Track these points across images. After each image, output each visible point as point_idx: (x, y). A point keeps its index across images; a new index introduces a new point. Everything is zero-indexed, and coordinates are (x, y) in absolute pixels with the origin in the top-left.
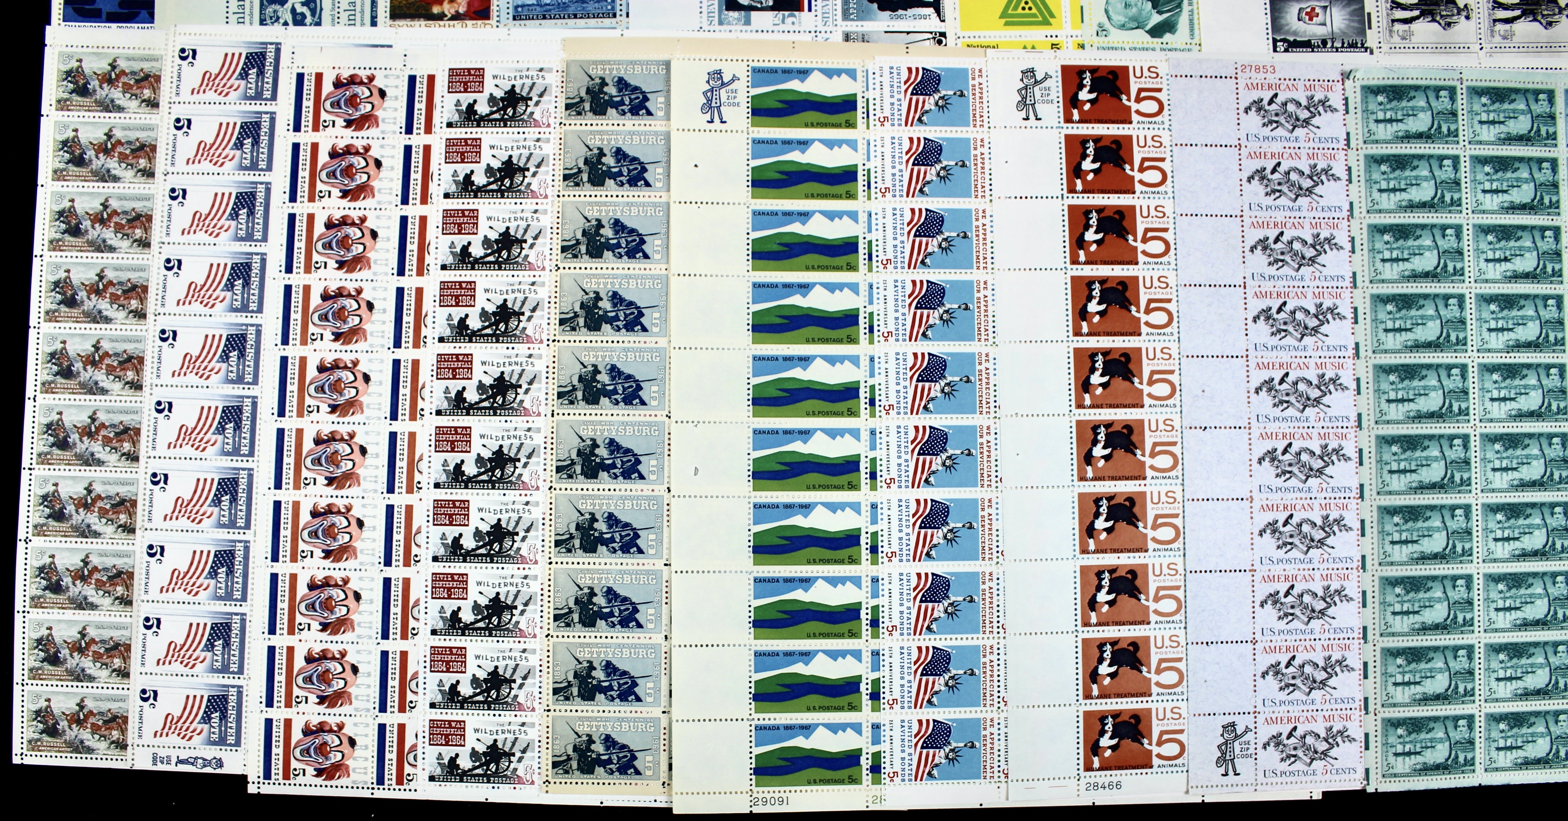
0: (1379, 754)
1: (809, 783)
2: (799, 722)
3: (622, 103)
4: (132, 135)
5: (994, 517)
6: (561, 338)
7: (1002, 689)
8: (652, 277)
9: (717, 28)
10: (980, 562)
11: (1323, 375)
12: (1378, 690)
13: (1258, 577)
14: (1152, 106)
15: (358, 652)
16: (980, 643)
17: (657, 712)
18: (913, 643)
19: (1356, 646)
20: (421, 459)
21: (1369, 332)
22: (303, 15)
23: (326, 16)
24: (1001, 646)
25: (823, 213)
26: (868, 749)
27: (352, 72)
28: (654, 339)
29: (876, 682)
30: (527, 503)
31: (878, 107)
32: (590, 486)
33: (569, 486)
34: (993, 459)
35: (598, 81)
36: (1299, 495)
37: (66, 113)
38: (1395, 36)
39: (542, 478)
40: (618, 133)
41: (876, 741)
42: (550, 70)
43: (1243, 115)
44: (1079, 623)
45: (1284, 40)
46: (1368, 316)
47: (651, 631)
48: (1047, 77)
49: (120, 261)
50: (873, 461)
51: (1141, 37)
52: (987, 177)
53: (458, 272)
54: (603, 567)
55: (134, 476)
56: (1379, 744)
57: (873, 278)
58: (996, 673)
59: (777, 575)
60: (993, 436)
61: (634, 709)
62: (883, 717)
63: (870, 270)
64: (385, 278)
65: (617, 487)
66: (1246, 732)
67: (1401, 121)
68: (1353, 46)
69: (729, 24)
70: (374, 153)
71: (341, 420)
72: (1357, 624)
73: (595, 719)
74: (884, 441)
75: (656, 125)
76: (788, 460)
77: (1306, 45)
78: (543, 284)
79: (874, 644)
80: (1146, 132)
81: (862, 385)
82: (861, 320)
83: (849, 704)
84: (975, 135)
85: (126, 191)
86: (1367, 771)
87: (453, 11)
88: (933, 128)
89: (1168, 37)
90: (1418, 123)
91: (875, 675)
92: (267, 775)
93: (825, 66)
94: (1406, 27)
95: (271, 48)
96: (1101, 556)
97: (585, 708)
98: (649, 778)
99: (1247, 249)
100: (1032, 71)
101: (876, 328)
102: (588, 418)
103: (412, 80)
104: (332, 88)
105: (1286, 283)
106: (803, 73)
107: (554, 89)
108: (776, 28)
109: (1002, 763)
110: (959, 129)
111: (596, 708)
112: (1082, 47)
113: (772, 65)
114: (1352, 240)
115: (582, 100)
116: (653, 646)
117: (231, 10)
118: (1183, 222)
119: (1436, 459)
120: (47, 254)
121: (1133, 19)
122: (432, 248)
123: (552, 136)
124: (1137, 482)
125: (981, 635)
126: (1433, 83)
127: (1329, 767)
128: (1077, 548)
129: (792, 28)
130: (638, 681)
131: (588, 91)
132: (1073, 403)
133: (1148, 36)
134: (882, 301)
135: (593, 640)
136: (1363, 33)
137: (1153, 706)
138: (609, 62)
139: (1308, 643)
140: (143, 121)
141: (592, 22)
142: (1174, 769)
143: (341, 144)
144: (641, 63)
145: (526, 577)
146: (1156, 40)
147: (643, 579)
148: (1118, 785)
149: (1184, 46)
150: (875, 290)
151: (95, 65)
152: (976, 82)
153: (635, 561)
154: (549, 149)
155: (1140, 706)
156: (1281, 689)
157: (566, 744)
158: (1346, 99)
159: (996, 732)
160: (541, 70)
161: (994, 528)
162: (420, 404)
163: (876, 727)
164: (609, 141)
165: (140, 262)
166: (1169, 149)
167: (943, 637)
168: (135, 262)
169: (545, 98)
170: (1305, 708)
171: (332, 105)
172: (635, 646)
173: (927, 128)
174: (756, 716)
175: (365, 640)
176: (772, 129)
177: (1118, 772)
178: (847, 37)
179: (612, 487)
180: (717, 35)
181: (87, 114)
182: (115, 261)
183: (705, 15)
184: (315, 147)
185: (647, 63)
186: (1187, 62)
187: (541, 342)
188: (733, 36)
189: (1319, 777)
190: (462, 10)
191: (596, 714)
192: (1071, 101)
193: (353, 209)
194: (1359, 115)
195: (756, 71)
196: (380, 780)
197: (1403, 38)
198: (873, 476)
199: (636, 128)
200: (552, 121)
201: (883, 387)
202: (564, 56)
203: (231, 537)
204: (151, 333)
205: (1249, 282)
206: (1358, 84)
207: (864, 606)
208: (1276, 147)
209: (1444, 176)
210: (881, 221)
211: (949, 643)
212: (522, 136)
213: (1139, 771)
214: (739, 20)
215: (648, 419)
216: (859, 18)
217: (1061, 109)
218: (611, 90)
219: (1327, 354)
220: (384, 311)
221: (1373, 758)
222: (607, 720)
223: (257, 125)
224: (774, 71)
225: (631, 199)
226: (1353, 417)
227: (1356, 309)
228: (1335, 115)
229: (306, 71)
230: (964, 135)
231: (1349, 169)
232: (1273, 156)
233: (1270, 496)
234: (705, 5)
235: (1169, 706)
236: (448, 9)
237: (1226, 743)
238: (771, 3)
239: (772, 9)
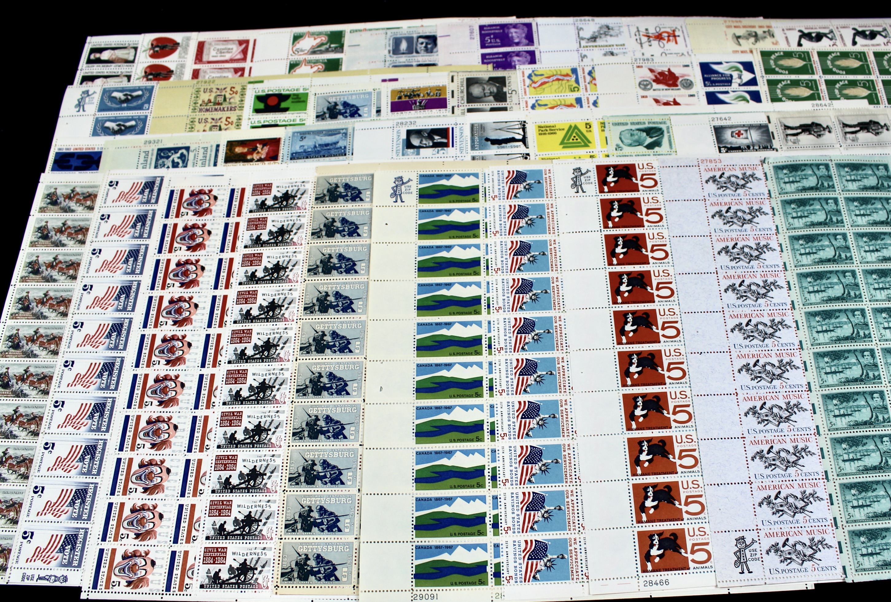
0: (850, 556)
1: (452, 585)
2: (445, 543)
3: (347, 195)
4: (77, 224)
5: (569, 410)
6: (304, 318)
7: (580, 518)
8: (360, 283)
9: (401, 157)
10: (562, 438)
11: (773, 320)
12: (842, 512)
13: (747, 441)
14: (651, 183)
15: (165, 505)
16: (564, 489)
17: (351, 538)
18: (520, 490)
19: (823, 484)
20: (216, 389)
21: (798, 294)
22: (178, 163)
23: (190, 163)
24: (578, 491)
25: (460, 246)
26: (492, 561)
27: (200, 188)
28: (359, 316)
29: (496, 517)
30: (278, 412)
31: (491, 191)
32: (316, 400)
33: (303, 400)
34: (566, 376)
35: (334, 185)
36: (768, 391)
37: (43, 214)
39: (288, 397)
40: (343, 210)
41: (497, 555)
42: (308, 182)
43: (705, 184)
44: (629, 474)
45: (725, 147)
46: (797, 285)
47: (349, 486)
48: (588, 171)
49: (59, 287)
50: (491, 380)
52: (556, 223)
53: (248, 286)
54: (321, 447)
55: (44, 403)
56: (849, 549)
57: (489, 279)
58: (576, 508)
59: (430, 449)
60: (565, 363)
61: (336, 537)
62: (501, 539)
63: (488, 274)
64: (207, 291)
65: (333, 400)
66: (752, 542)
67: (799, 181)
68: (765, 148)
69: (408, 155)
70: (208, 227)
71: (172, 368)
72: (821, 470)
73: (311, 544)
74: (497, 368)
75: (365, 205)
76: (438, 381)
77: (738, 149)
78: (296, 290)
79: (494, 492)
80: (648, 195)
81: (484, 337)
82: (483, 302)
83: (478, 531)
84: (547, 202)
85: (69, 251)
86: (844, 568)
87: (258, 157)
88: (523, 200)
89: (657, 149)
90: (809, 182)
91: (495, 512)
92: (95, 586)
93: (461, 172)
94: (794, 137)
95: (159, 179)
96: (640, 431)
97: (305, 537)
98: (345, 583)
99: (716, 253)
100: (579, 169)
101: (491, 305)
102: (317, 361)
103: (233, 191)
104: (188, 196)
105: (743, 270)
106: (448, 176)
107: (310, 191)
108: (434, 156)
109: (584, 569)
110: (538, 199)
111: (312, 537)
112: (608, 156)
113: (431, 173)
114: (781, 245)
116: (350, 496)
117: (140, 163)
118: (674, 240)
119: (855, 364)
120: (18, 284)
121: (636, 141)
122: (235, 275)
123: (306, 214)
124: (661, 387)
125: (564, 484)
127: (816, 566)
128: (624, 427)
129: (443, 156)
130: (340, 518)
131: (329, 191)
132: (615, 342)
133: (645, 149)
134: (495, 290)
135: (313, 493)
136: (770, 141)
137: (686, 527)
138: (341, 176)
139: (788, 483)
140: (84, 217)
141: (333, 158)
142: (705, 570)
143: (190, 223)
144: (358, 176)
145: (273, 456)
146: (650, 151)
147: (346, 454)
148: (667, 582)
149: (666, 153)
150: (491, 285)
151: (63, 191)
152: (547, 176)
153: (341, 443)
154: (305, 221)
155: (676, 527)
156: (773, 513)
157: (291, 561)
158: (765, 173)
159: (578, 547)
160: (303, 182)
161: (569, 417)
162: (219, 358)
163: (497, 546)
164: (338, 214)
165: (70, 287)
166: (662, 203)
167: (539, 485)
168: (67, 287)
169: (304, 195)
170: (793, 526)
171: (187, 205)
172: (339, 496)
173: (520, 200)
174: (416, 539)
175: (170, 498)
176: (430, 205)
177: (666, 573)
178: (474, 158)
179: (329, 400)
180: (401, 161)
181: (54, 214)
182: (56, 287)
183: (395, 152)
184: (175, 226)
185: (362, 175)
186: (669, 160)
187: (293, 321)
188: (410, 160)
189: (810, 573)
190: (263, 157)
191: (311, 541)
192: (603, 182)
193: (193, 256)
194: (774, 181)
195: (422, 176)
196: (168, 589)
198: (491, 388)
199: (354, 207)
200: (307, 206)
201: (496, 338)
202: (317, 175)
203: (97, 437)
204: (69, 324)
205: (719, 270)
206: (771, 166)
207: (487, 468)
208: (727, 199)
209: (830, 208)
210: (493, 249)
211: (543, 489)
212: (290, 215)
213: (680, 572)
215: (353, 360)
216: (480, 149)
217: (597, 186)
218: (341, 189)
219: (775, 308)
220: (204, 308)
221: (847, 558)
222: (319, 544)
223: (145, 216)
224: (432, 176)
225: (349, 243)
226: (797, 343)
227: (788, 282)
228: (760, 181)
229: (175, 189)
230: (541, 202)
231: (773, 209)
232: (726, 204)
233: (748, 391)
234: (395, 146)
235: (697, 527)
236: (255, 156)
237: (739, 551)
238: (431, 144)
239: (432, 147)
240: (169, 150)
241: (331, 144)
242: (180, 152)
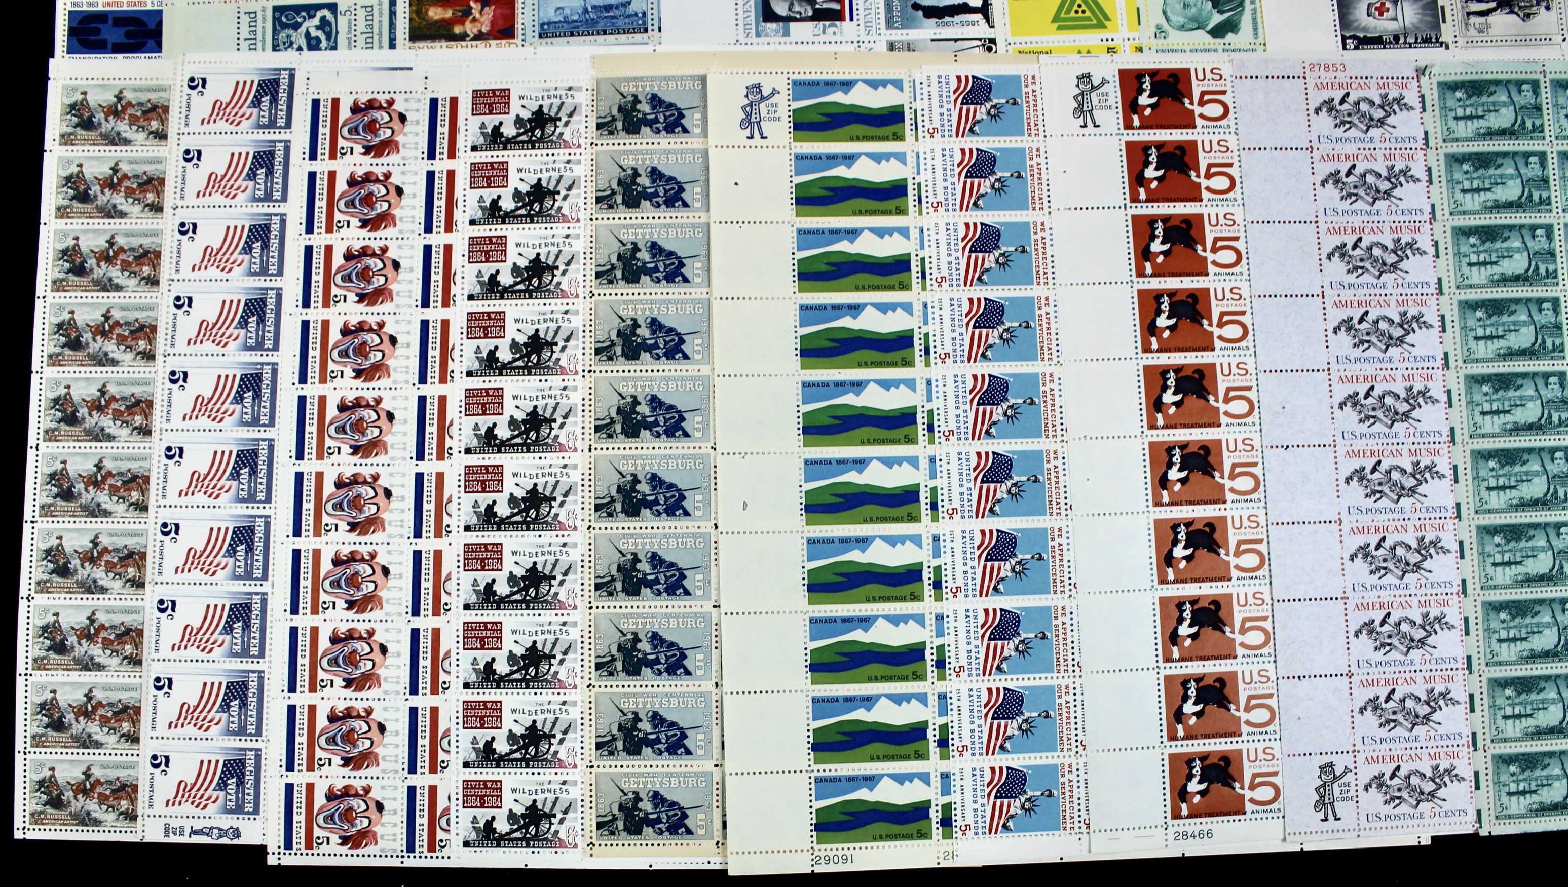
0: (1491, 794)
1: (875, 839)
2: (863, 772)
3: (656, 121)
4: (140, 169)
5: (1065, 547)
6: (598, 369)
7: (1080, 732)
8: (693, 301)
9: (755, 40)
10: (1052, 595)
11: (1411, 388)
12: (1487, 725)
13: (1351, 605)
14: (1216, 111)
15: (385, 709)
16: (1055, 682)
17: (708, 766)
18: (983, 684)
19: (1461, 678)
20: (449, 501)
21: (1458, 340)
22: (318, 40)
23: (342, 40)
24: (1077, 686)
25: (873, 230)
26: (938, 801)
27: (370, 96)
28: (696, 367)
29: (944, 728)
30: (564, 545)
31: (926, 118)
32: (632, 525)
33: (609, 525)
34: (1061, 485)
35: (630, 98)
36: (1391, 516)
37: (70, 148)
38: (1472, 30)
39: (580, 517)
40: (652, 152)
41: (946, 791)
42: (579, 89)
43: (1313, 116)
44: (1160, 658)
45: (1353, 37)
46: (1456, 324)
47: (700, 678)
48: (1104, 82)
49: (127, 301)
50: (934, 490)
51: (1202, 38)
52: (1045, 188)
53: (486, 303)
54: (647, 610)
55: (143, 526)
56: (1490, 783)
57: (928, 297)
58: (1072, 715)
59: (834, 614)
60: (1060, 461)
61: (683, 763)
62: (953, 765)
63: (924, 288)
64: (409, 311)
65: (661, 525)
66: (1345, 773)
67: (1482, 117)
68: (1427, 41)
69: (767, 36)
70: (395, 180)
71: (364, 461)
72: (1460, 653)
73: (642, 775)
74: (944, 469)
75: (693, 142)
76: (842, 491)
77: (1377, 41)
78: (577, 312)
79: (941, 686)
80: (1211, 136)
81: (919, 410)
82: (916, 342)
83: (916, 752)
84: (1030, 145)
85: (134, 227)
86: (1479, 813)
87: (475, 31)
88: (986, 139)
89: (1230, 37)
90: (1500, 119)
91: (942, 720)
92: (288, 845)
93: (869, 77)
94: (1482, 20)
95: (285, 74)
96: (1181, 586)
97: (631, 763)
98: (702, 838)
99: (1324, 256)
100: (1088, 76)
101: (932, 350)
102: (628, 452)
103: (434, 103)
104: (349, 114)
105: (1367, 292)
106: (847, 85)
107: (584, 108)
108: (816, 39)
109: (1083, 813)
110: (1013, 138)
111: (642, 763)
112: (1140, 50)
113: (813, 77)
114: (1436, 244)
115: (614, 119)
116: (703, 695)
117: (242, 37)
118: (1254, 230)
119: (1537, 474)
120: (50, 294)
121: (1193, 19)
122: (458, 278)
123: (583, 158)
124: (1217, 506)
125: (1055, 675)
126: (1514, 76)
127: (1437, 809)
128: (1155, 578)
129: (833, 39)
130: (688, 732)
131: (620, 109)
132: (1145, 423)
133: (1209, 38)
134: (937, 320)
135: (638, 690)
136: (1437, 27)
137: (1244, 747)
138: (641, 79)
139: (1408, 675)
140: (151, 154)
141: (623, 38)
142: (1270, 815)
143: (360, 172)
144: (675, 79)
145: (564, 624)
146: (1218, 41)
147: (690, 622)
148: (1210, 834)
149: (1247, 47)
150: (930, 310)
151: (99, 98)
152: (1029, 90)
153: (682, 603)
154: (581, 171)
155: (1229, 747)
156: (1381, 726)
157: (611, 802)
158: (1423, 97)
159: (1075, 779)
160: (570, 89)
161: (1065, 559)
162: (448, 443)
163: (945, 776)
164: (644, 160)
165: (148, 301)
166: (1236, 153)
167: (1015, 677)
168: (143, 301)
169: (575, 118)
170: (1408, 745)
171: (350, 131)
172: (683, 695)
173: (980, 139)
174: (815, 767)
175: (392, 696)
176: (815, 144)
177: (1209, 819)
178: (892, 47)
179: (655, 525)
180: (755, 48)
181: (92, 148)
182: (122, 301)
183: (741, 27)
184: (332, 175)
185: (682, 78)
186: (1252, 62)
187: (576, 373)
188: (771, 48)
189: (1427, 820)
190: (484, 30)
191: (642, 770)
192: (1131, 107)
193: (374, 239)
194: (1437, 113)
195: (797, 84)
196: (411, 848)
197: (1480, 31)
198: (934, 506)
199: (672, 146)
200: (582, 141)
201: (941, 412)
202: (593, 73)
203: (248, 589)
204: (160, 375)
205: (1328, 292)
206: (1434, 80)
207: (928, 646)
208: (1350, 149)
209: (1530, 175)
210: (933, 237)
211: (1021, 683)
212: (551, 158)
213: (1231, 818)
214: (777, 31)
215: (692, 451)
216: (904, 26)
217: (1121, 115)
218: (645, 107)
219: (1415, 365)
220: (408, 345)
221: (1485, 798)
222: (655, 775)
223: (271, 155)
224: (815, 83)
225: (668, 221)
226: (1446, 431)
227: (1443, 317)
228: (1412, 113)
229: (321, 97)
230: (1019, 145)
231: (1429, 170)
232: (1347, 158)
233: (1360, 517)
234: (741, 17)
235: (1261, 746)
236: (470, 28)
237: (1324, 785)
238: (810, 13)
239: (812, 19)
240: (298, 9)
241: (617, 7)
242: (319, 14)
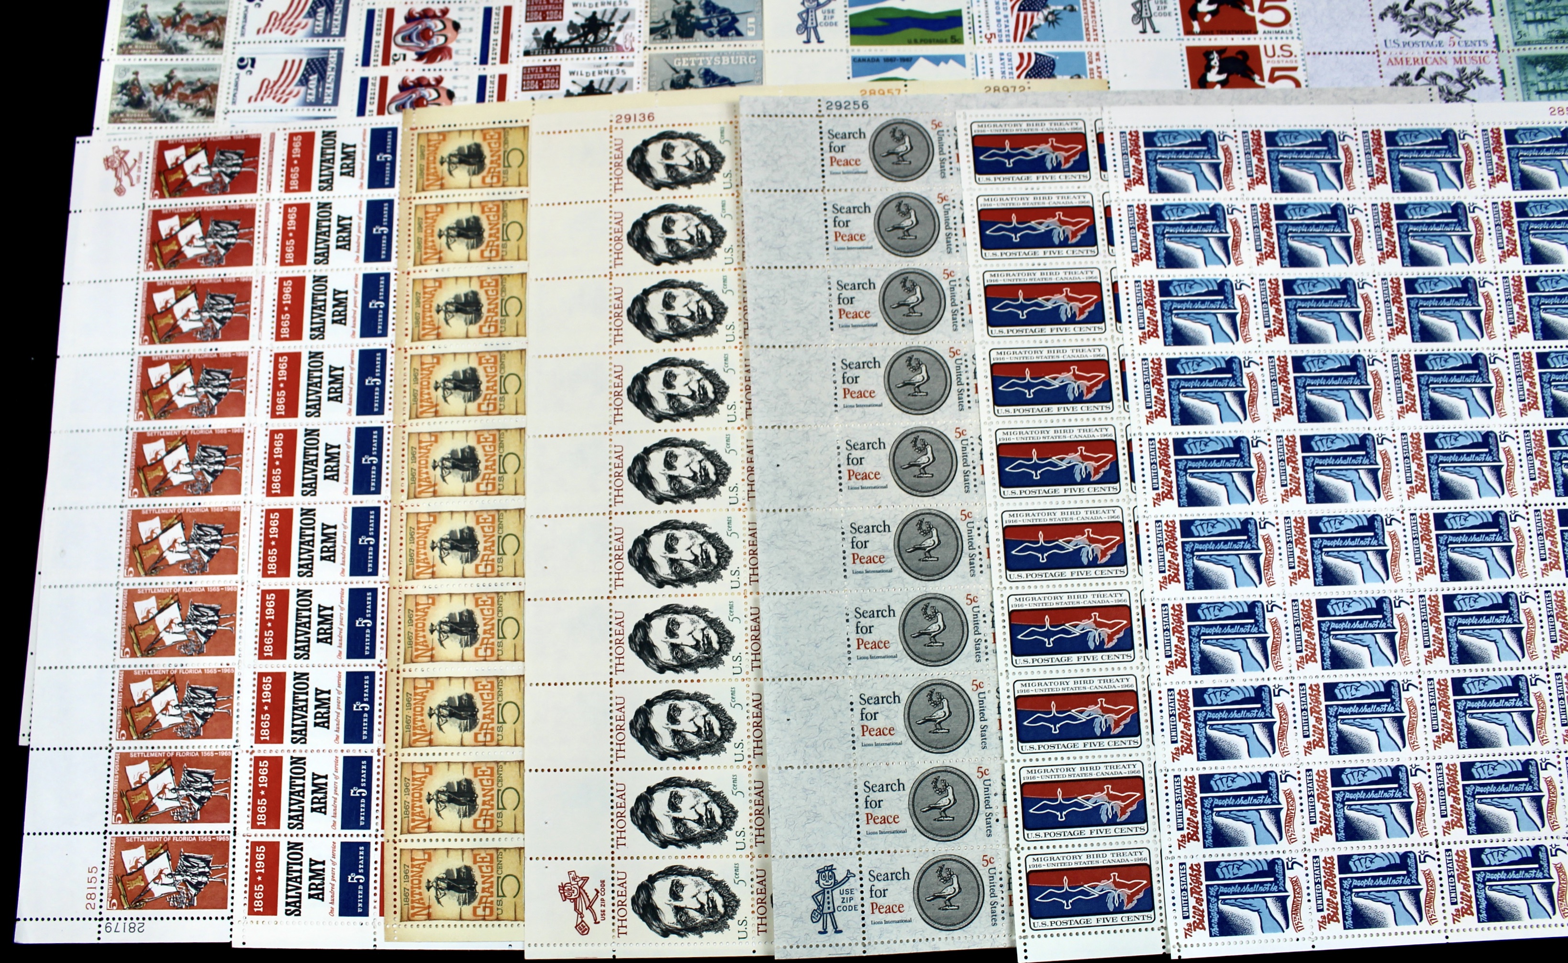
3: (710, 25)
4: (194, 76)
14: (1279, 16)
31: (983, 24)
40: (706, 55)
43: (1378, 21)
67: (1553, 21)
70: (446, 84)
75: (747, 46)
80: (1274, 42)
84: (1089, 49)
88: (1044, 44)
103: (488, 11)
104: (403, 23)
107: (638, 14)
110: (1072, 43)
123: (635, 61)
131: (674, 15)
140: (205, 62)
154: (634, 73)
164: (697, 63)
166: (1299, 58)
169: (629, 23)
171: (404, 39)
173: (1038, 44)
176: (873, 47)
181: (149, 57)
184: (384, 81)
192: (1190, 13)
194: (1507, 17)
199: (726, 49)
200: (635, 45)
208: (1418, 52)
212: (603, 61)
218: (698, 13)
223: (324, 61)
228: (1481, 17)
230: (1078, 50)
231: (1502, 72)
232: (1416, 61)
